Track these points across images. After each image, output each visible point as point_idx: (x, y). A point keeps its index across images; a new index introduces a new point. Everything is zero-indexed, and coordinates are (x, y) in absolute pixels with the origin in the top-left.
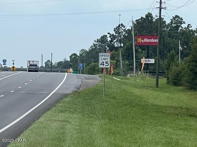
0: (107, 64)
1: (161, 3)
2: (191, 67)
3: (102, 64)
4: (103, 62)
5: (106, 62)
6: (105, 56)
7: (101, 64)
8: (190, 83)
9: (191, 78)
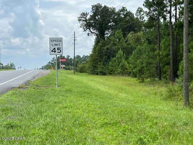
0: (59, 51)
1: (75, 38)
2: (92, 64)
3: (54, 50)
4: (55, 48)
5: (58, 48)
6: (57, 41)
7: (52, 51)
8: (91, 71)
9: (92, 69)
